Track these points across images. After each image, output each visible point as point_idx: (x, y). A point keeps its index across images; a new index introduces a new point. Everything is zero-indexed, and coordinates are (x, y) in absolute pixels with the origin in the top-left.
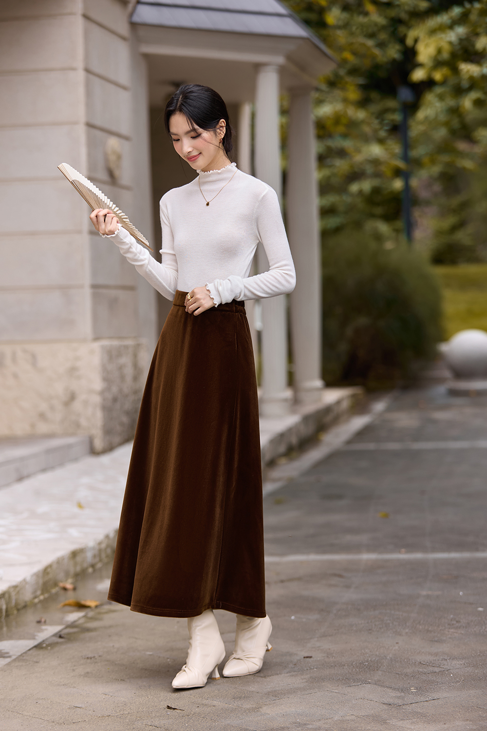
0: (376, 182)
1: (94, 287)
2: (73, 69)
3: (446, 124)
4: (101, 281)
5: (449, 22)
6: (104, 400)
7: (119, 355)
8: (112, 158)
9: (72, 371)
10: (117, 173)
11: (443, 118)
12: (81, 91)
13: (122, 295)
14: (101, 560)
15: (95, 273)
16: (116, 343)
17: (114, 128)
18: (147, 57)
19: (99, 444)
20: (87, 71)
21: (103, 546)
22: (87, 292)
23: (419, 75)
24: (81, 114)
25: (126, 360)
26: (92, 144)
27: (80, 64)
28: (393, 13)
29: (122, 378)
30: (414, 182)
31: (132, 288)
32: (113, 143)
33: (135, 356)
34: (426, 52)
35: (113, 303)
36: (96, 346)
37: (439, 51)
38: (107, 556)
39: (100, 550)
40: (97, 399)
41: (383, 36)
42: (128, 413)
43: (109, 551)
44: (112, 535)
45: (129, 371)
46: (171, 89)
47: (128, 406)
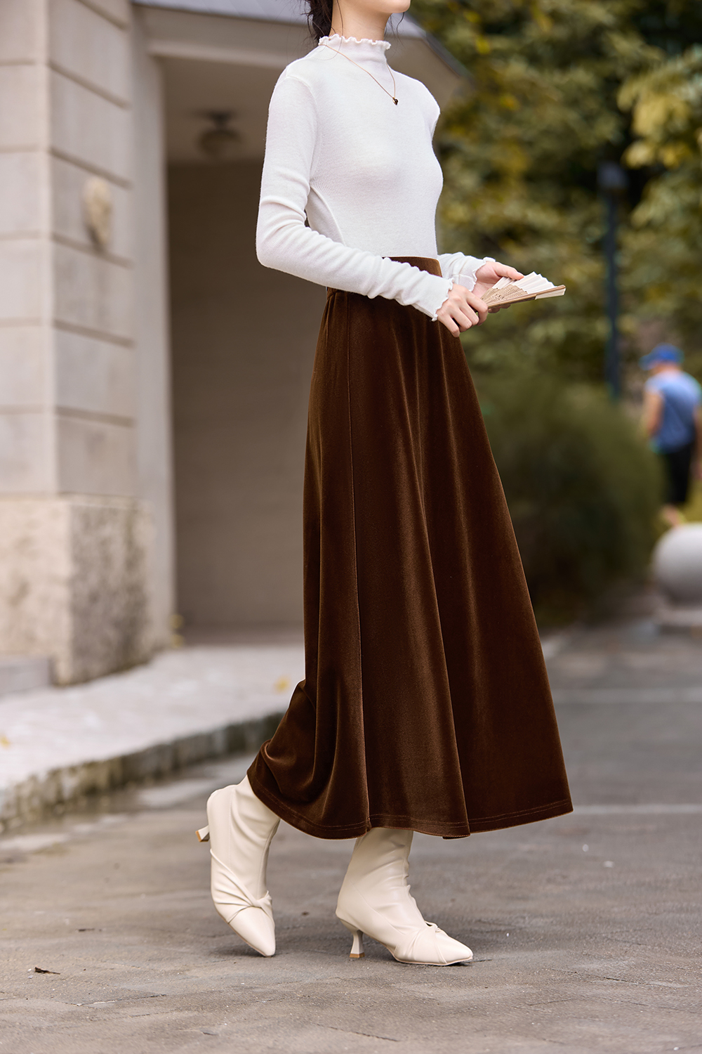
0: (574, 325)
1: (63, 412)
2: (29, 63)
3: (685, 234)
4: (73, 402)
5: (687, 71)
6: (75, 595)
7: (101, 522)
8: (96, 210)
9: (24, 545)
10: (103, 235)
11: (678, 223)
12: (40, 100)
13: (111, 431)
14: (20, 815)
15: (63, 387)
16: (96, 504)
17: (100, 163)
18: (162, 62)
19: (65, 670)
20: (54, 67)
21: (26, 792)
22: (48, 421)
23: (639, 155)
24: (40, 133)
25: (113, 531)
26: (59, 185)
27: (40, 53)
29: (107, 560)
30: (629, 324)
31: (127, 422)
32: (96, 186)
33: (129, 527)
34: (648, 117)
35: (95, 443)
36: (63, 506)
37: (670, 115)
38: (33, 811)
39: (19, 800)
40: (61, 594)
42: (117, 624)
43: (36, 802)
44: (42, 776)
45: (118, 551)
46: (209, 125)
47: (117, 610)
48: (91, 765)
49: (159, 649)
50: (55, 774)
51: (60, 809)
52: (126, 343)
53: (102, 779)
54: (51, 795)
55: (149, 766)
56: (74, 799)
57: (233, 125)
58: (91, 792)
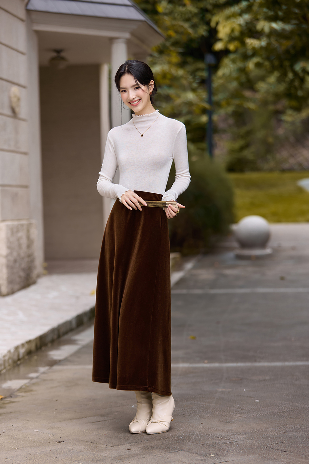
0: (189, 117)
1: (2, 186)
3: (237, 79)
4: (6, 182)
5: (239, 11)
6: (8, 261)
7: (18, 231)
8: (14, 100)
10: (17, 110)
11: (235, 75)
13: (20, 191)
14: (5, 368)
16: (16, 223)
17: (15, 80)
18: (37, 32)
19: (4, 290)
21: (7, 358)
23: (219, 46)
25: (22, 234)
28: (202, 5)
29: (20, 246)
30: (215, 118)
31: (26, 187)
32: (15, 90)
33: (28, 231)
34: (223, 31)
35: (14, 197)
36: (3, 225)
37: (233, 30)
38: (9, 365)
39: (4, 361)
40: (3, 261)
41: (195, 20)
42: (24, 270)
43: (10, 361)
44: (12, 351)
45: (24, 241)
46: (54, 54)
47: (24, 265)
48: (29, 342)
49: (39, 276)
50: (17, 348)
51: (19, 362)
52: (25, 154)
53: (33, 347)
54: (16, 358)
55: (49, 338)
56: (23, 357)
57: (63, 54)
58: (29, 353)
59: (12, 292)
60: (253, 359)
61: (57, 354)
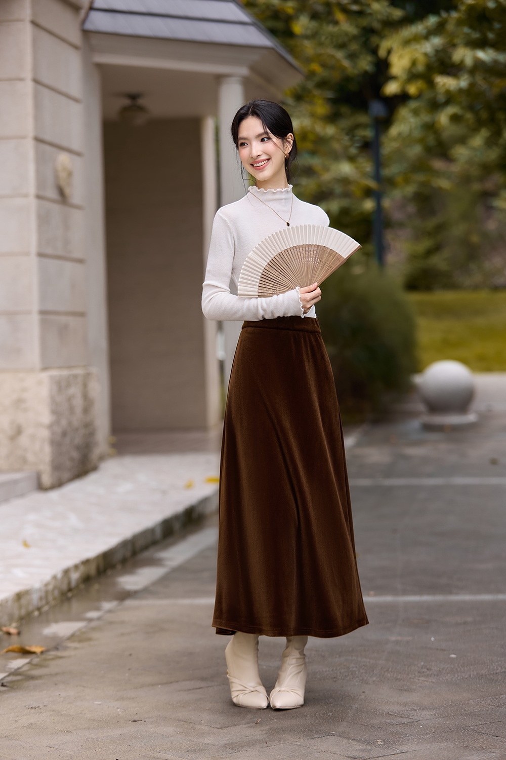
0: (345, 203)
1: (43, 313)
2: (21, 80)
3: (421, 141)
4: (50, 307)
5: (424, 32)
6: (53, 433)
7: (68, 385)
8: (63, 175)
9: (19, 403)
10: (67, 191)
11: (417, 134)
12: (29, 104)
13: (72, 321)
14: (47, 603)
15: (43, 297)
16: (65, 373)
17: (64, 144)
18: (99, 66)
19: (47, 480)
20: (36, 81)
21: (50, 587)
22: (35, 318)
23: (392, 88)
24: (29, 127)
25: (75, 391)
26: (41, 160)
27: (28, 74)
28: (364, 22)
29: (72, 409)
30: (387, 203)
31: (82, 315)
32: (63, 159)
33: (85, 385)
34: (399, 64)
35: (63, 330)
36: (45, 376)
37: (414, 63)
38: (54, 599)
39: (47, 592)
40: (45, 433)
41: (354, 47)
42: (78, 448)
43: (56, 593)
44: (59, 576)
45: (78, 402)
46: (127, 102)
47: (78, 440)
48: (86, 562)
49: (102, 458)
50: (66, 572)
51: (70, 594)
52: (80, 261)
53: (93, 570)
54: (65, 587)
55: (118, 556)
56: (77, 586)
57: (141, 102)
58: (87, 580)
59: (58, 484)
60: (447, 589)
61: (131, 581)
